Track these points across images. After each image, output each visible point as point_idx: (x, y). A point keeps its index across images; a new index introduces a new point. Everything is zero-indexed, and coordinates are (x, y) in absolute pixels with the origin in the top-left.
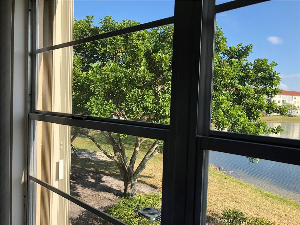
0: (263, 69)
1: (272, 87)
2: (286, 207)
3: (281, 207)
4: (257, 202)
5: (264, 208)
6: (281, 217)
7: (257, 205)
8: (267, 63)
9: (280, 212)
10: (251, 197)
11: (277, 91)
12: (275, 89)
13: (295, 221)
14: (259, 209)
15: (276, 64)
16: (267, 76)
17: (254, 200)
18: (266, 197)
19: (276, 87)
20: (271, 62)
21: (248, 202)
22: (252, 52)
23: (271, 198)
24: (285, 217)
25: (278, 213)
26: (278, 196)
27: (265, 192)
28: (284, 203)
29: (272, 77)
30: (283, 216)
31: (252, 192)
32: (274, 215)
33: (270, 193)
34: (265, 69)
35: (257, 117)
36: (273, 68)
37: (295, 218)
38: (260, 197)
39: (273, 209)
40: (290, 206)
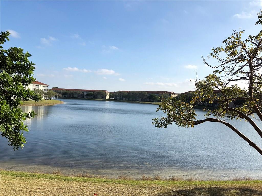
0: (18, 58)
1: (27, 76)
2: (37, 181)
3: (34, 182)
4: (12, 185)
5: (19, 189)
6: (36, 192)
7: (12, 188)
8: (22, 53)
9: (34, 187)
10: (4, 182)
11: (31, 80)
12: (30, 78)
13: (48, 191)
14: (15, 192)
15: (30, 55)
16: (23, 65)
17: (8, 185)
18: (18, 177)
19: (31, 77)
20: (26, 53)
21: (3, 188)
22: (8, 39)
23: (22, 177)
24: (39, 190)
25: (32, 189)
26: (28, 173)
27: (15, 173)
28: (35, 178)
29: (28, 67)
30: (37, 191)
31: (3, 177)
32: (30, 192)
33: (20, 172)
34: (21, 58)
35: (18, 104)
36: (28, 58)
37: (47, 189)
38: (13, 180)
39: (27, 187)
40: (40, 179)
